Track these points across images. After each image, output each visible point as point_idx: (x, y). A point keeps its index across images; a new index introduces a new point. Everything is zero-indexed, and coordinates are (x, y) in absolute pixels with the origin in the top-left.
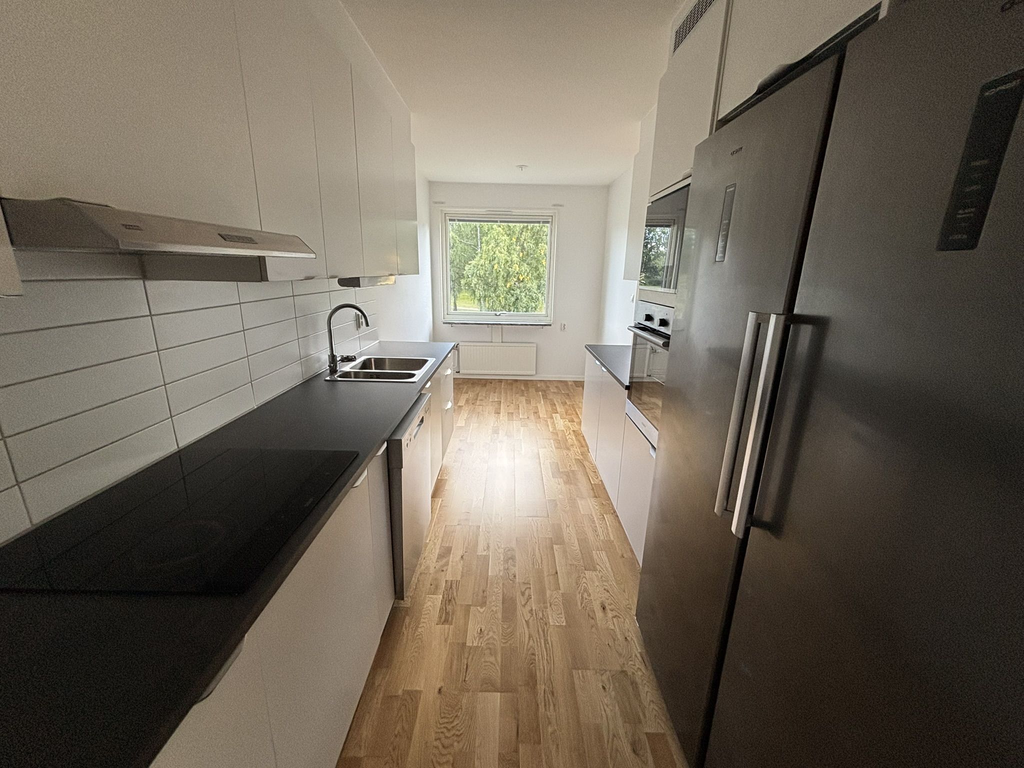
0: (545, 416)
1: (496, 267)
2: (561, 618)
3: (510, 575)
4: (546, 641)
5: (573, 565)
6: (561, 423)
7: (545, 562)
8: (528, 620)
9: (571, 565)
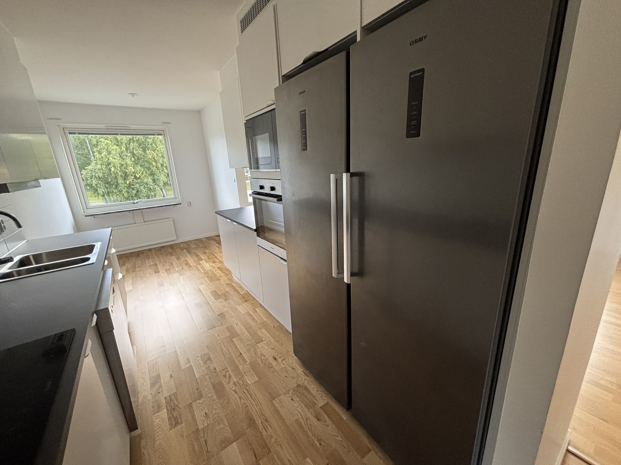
0: (195, 264)
1: (113, 169)
2: (254, 377)
3: (212, 370)
4: (251, 395)
5: (249, 344)
6: (207, 266)
7: (231, 351)
8: (235, 389)
9: (247, 345)
